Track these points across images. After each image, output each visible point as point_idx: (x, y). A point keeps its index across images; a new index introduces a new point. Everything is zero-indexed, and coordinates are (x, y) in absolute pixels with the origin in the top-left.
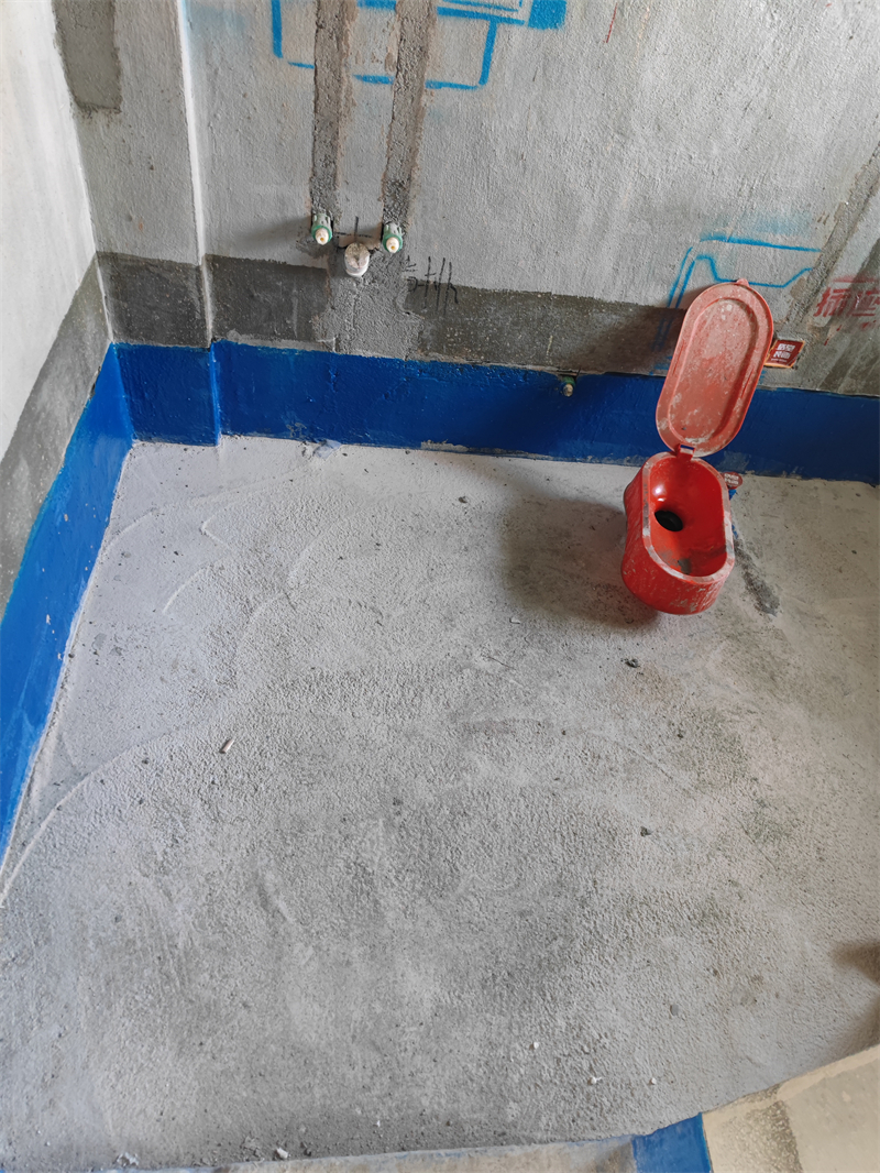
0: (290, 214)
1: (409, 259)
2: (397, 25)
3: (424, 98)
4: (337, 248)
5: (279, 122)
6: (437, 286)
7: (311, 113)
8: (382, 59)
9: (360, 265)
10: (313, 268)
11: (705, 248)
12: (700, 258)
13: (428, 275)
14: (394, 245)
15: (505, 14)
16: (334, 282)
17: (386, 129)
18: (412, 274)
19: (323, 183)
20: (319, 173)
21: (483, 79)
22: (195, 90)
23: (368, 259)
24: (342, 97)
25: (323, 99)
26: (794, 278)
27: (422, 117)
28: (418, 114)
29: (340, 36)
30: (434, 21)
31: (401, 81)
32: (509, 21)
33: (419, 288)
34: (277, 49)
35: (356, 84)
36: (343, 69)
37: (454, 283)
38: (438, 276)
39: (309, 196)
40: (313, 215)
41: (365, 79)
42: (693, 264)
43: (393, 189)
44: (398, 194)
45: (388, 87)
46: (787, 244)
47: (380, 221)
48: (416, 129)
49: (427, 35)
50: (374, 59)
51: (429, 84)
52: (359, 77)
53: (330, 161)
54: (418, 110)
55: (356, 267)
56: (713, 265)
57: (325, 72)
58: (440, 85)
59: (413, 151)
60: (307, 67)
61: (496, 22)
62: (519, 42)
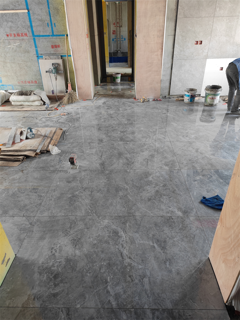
7: (116, 45)
8: (119, 43)
10: (117, 52)
13: (122, 52)
20: (117, 48)
28: (121, 45)
47: (120, 49)
61: (123, 41)
62: (124, 41)
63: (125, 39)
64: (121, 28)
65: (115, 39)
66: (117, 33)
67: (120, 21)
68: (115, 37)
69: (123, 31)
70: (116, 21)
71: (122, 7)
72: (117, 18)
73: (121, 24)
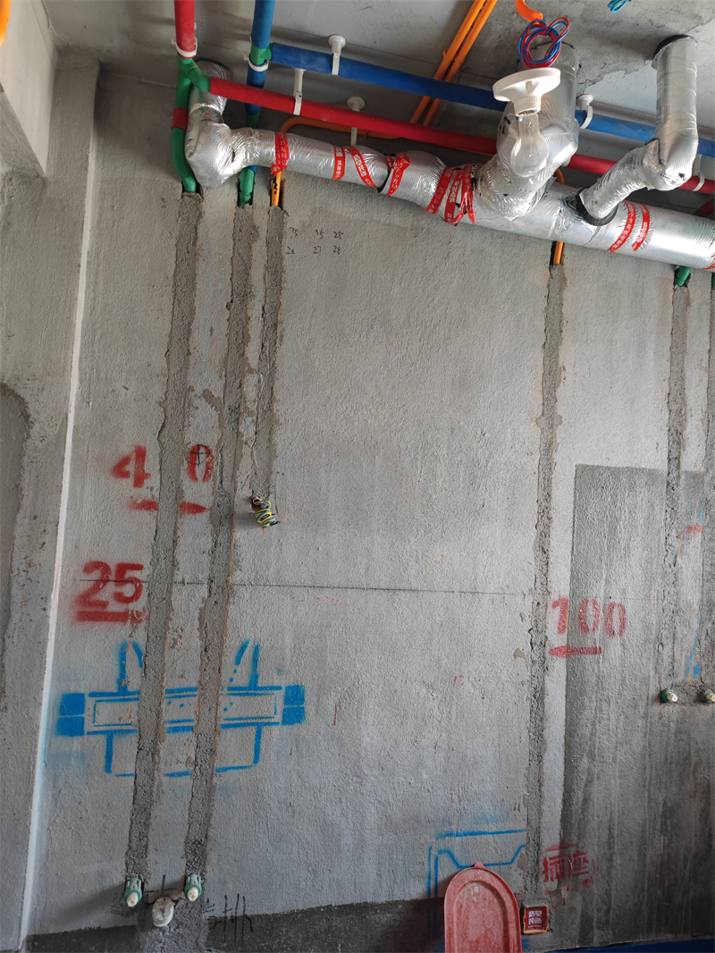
0: (107, 884)
1: (208, 901)
2: (194, 740)
3: (215, 780)
4: (146, 904)
5: (104, 816)
6: (234, 919)
7: (131, 805)
8: (184, 761)
9: (165, 916)
10: (125, 927)
11: (442, 844)
12: (440, 852)
13: (225, 912)
14: (194, 893)
15: (266, 721)
16: (142, 935)
17: (187, 805)
18: (211, 914)
19: (137, 853)
20: (134, 846)
21: (256, 760)
22: (41, 806)
23: (172, 910)
24: (155, 790)
25: (141, 792)
26: (516, 855)
27: (214, 791)
28: (211, 791)
29: (154, 752)
30: (219, 733)
31: (198, 771)
32: (269, 724)
33: (218, 925)
34: (108, 768)
35: (165, 780)
36: (156, 772)
37: (248, 913)
38: (234, 911)
39: (124, 866)
40: (127, 881)
41: (172, 775)
42: (437, 858)
43: (194, 846)
44: (197, 851)
45: (188, 777)
46: (500, 830)
47: (183, 874)
48: (210, 801)
49: (215, 741)
50: (178, 761)
51: (218, 770)
52: (167, 775)
53: (143, 836)
54: (211, 788)
55: (162, 919)
56: (452, 856)
57: (142, 777)
58: (225, 769)
59: (208, 816)
60: (129, 775)
61: (261, 726)
62: (277, 734)
63: (295, 696)
64: (242, 535)
65: (122, 693)
66: (170, 604)
67: (244, 439)
68: (123, 667)
69: (270, 579)
70: (168, 426)
71: (281, 262)
72: (199, 390)
73: (248, 482)
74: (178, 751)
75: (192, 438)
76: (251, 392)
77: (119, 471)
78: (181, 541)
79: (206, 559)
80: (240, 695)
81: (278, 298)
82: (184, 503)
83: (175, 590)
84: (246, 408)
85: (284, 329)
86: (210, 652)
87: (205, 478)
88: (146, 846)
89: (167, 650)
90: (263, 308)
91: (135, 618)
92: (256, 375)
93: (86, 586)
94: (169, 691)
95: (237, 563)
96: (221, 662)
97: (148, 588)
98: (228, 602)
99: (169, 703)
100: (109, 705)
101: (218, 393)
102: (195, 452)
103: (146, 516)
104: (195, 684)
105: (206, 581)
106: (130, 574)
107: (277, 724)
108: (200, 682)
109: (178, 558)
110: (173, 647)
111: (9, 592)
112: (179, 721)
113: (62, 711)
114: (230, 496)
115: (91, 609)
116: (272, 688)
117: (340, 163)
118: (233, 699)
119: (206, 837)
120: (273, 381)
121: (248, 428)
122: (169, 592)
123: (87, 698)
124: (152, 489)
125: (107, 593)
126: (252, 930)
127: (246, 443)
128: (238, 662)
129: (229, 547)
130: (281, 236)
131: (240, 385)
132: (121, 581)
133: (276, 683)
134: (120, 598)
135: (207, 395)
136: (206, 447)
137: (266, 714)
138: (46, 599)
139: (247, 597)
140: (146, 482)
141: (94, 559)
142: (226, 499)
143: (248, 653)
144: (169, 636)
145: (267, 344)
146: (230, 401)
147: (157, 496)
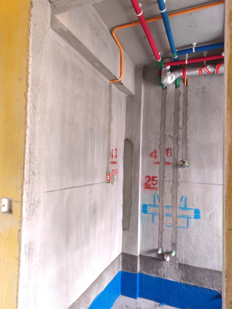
0: (154, 248)
1: (177, 258)
2: (172, 218)
3: (177, 229)
4: (163, 255)
6: (184, 265)
7: (158, 231)
8: (170, 223)
9: (168, 259)
10: (159, 258)
13: (182, 262)
14: (173, 254)
15: (190, 217)
16: (163, 262)
17: (171, 234)
18: (178, 262)
20: (160, 241)
22: (140, 227)
23: (169, 257)
24: (163, 228)
25: (160, 229)
28: (176, 232)
29: (163, 220)
30: (178, 218)
31: (173, 226)
33: (181, 265)
34: (153, 222)
35: (166, 227)
36: (163, 225)
38: (184, 262)
39: (158, 245)
40: (158, 248)
41: (167, 226)
44: (174, 245)
45: (171, 227)
47: (171, 250)
48: (177, 234)
49: (177, 220)
50: (168, 223)
51: (178, 227)
53: (161, 239)
57: (160, 225)
58: (180, 227)
59: (176, 238)
60: (158, 224)
61: (188, 218)
62: (193, 221)
63: (197, 212)
64: (180, 170)
65: (154, 205)
66: (164, 186)
67: (179, 146)
68: (155, 199)
69: (188, 181)
70: (161, 144)
71: (187, 99)
72: (168, 135)
73: (181, 156)
74: (168, 221)
75: (167, 147)
76: (180, 133)
77: (151, 155)
78: (165, 171)
79: (172, 176)
80: (182, 209)
81: (187, 109)
82: (166, 162)
83: (165, 183)
84: (180, 138)
85: (189, 117)
86: (174, 198)
87: (170, 156)
88: (162, 241)
89: (164, 196)
90: (183, 112)
91: (156, 189)
92: (182, 129)
93: (146, 181)
94: (165, 206)
95: (179, 177)
96: (177, 201)
97: (159, 182)
98: (178, 186)
99: (165, 209)
100: (152, 208)
101: (172, 135)
102: (168, 150)
103: (157, 165)
104: (171, 205)
105: (172, 181)
106: (155, 179)
107: (193, 218)
108: (172, 205)
109: (165, 175)
110: (165, 196)
111: (131, 182)
112: (168, 214)
113: (143, 208)
114: (177, 160)
115: (147, 186)
116: (191, 209)
117: (200, 71)
118: (180, 210)
119: (176, 243)
120: (186, 130)
121: (180, 143)
122: (164, 183)
123: (148, 206)
124: (158, 159)
125: (150, 183)
126: (189, 269)
127: (180, 147)
128: (181, 201)
129: (177, 173)
130: (187, 92)
131: (178, 133)
132: (153, 180)
133: (192, 207)
134: (153, 184)
135: (170, 136)
136: (170, 149)
137: (190, 215)
138: (138, 183)
139: (182, 185)
140: (157, 158)
141: (147, 175)
142: (176, 161)
143: (184, 199)
144: (164, 193)
145: (184, 121)
146: (176, 137)
147: (159, 161)
